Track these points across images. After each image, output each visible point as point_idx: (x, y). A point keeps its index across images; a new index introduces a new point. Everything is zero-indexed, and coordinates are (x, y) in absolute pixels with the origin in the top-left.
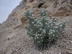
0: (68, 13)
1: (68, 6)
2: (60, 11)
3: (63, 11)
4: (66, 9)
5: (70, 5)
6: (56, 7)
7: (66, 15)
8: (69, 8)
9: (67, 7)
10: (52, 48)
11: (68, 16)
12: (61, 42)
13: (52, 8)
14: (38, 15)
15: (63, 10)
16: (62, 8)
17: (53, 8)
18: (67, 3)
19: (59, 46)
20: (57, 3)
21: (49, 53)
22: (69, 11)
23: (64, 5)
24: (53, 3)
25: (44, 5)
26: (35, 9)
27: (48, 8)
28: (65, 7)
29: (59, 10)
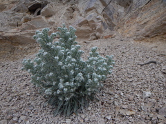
0: (98, 34)
1: (98, 19)
2: (82, 28)
3: (88, 28)
4: (94, 26)
5: (101, 17)
6: (71, 17)
7: (94, 37)
8: (100, 23)
9: (96, 21)
10: (89, 108)
11: (97, 39)
12: (104, 94)
13: (63, 17)
14: (29, 31)
15: (89, 26)
16: (86, 23)
17: (66, 18)
18: (97, 12)
19: (102, 104)
20: (74, 10)
21: (87, 119)
22: (100, 30)
23: (91, 16)
24: (66, 8)
25: (46, 10)
26: (20, 15)
27: (54, 17)
28: (93, 21)
29: (81, 24)
